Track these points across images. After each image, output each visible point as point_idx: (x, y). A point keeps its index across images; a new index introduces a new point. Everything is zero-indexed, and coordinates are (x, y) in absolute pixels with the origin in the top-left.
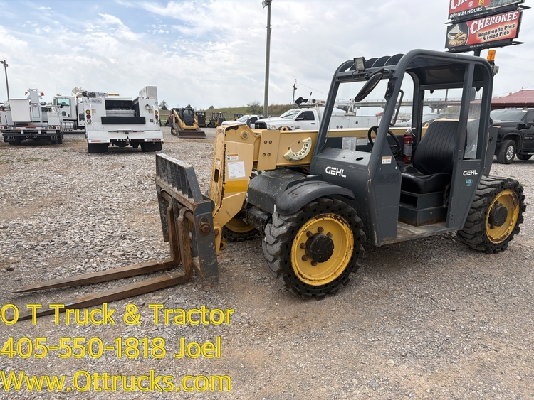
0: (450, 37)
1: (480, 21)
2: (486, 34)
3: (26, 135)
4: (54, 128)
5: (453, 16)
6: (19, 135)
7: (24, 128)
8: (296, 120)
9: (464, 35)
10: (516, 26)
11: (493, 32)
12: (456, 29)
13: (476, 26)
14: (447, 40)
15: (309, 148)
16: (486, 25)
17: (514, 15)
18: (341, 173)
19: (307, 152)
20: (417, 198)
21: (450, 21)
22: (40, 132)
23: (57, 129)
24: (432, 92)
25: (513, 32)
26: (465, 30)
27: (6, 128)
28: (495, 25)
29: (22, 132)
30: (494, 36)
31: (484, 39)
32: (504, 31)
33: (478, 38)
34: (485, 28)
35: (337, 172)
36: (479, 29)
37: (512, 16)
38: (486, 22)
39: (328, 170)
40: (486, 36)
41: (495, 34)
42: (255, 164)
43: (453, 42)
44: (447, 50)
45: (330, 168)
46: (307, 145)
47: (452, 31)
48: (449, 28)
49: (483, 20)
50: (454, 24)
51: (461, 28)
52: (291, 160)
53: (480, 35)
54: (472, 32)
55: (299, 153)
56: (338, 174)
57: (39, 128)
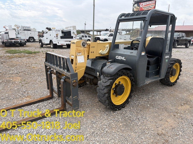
0: (134, 8)
1: (143, 3)
2: (145, 7)
3: (15, 43)
4: (24, 40)
5: (135, 1)
6: (12, 43)
7: (14, 40)
8: (109, 36)
9: (138, 7)
10: (154, 5)
11: (147, 7)
12: (136, 5)
13: (142, 5)
14: (133, 9)
15: (108, 49)
16: (145, 5)
17: (154, 2)
18: (123, 58)
19: (107, 51)
20: (149, 67)
21: (134, 2)
22: (19, 42)
23: (25, 40)
24: (150, 26)
25: (154, 7)
26: (139, 6)
27: (7, 40)
28: (148, 5)
29: (13, 42)
30: (148, 8)
31: (145, 9)
32: (151, 7)
33: (143, 9)
34: (145, 6)
35: (121, 58)
36: (143, 6)
37: (153, 2)
38: (145, 3)
39: (117, 57)
40: (145, 8)
41: (148, 7)
42: (88, 56)
43: (135, 10)
44: (133, 12)
45: (118, 56)
46: (107, 48)
47: (134, 6)
48: (134, 5)
49: (144, 3)
50: (135, 3)
51: (137, 5)
52: (102, 54)
53: (143, 8)
54: (141, 7)
55: (104, 51)
56: (122, 59)
57: (19, 40)
